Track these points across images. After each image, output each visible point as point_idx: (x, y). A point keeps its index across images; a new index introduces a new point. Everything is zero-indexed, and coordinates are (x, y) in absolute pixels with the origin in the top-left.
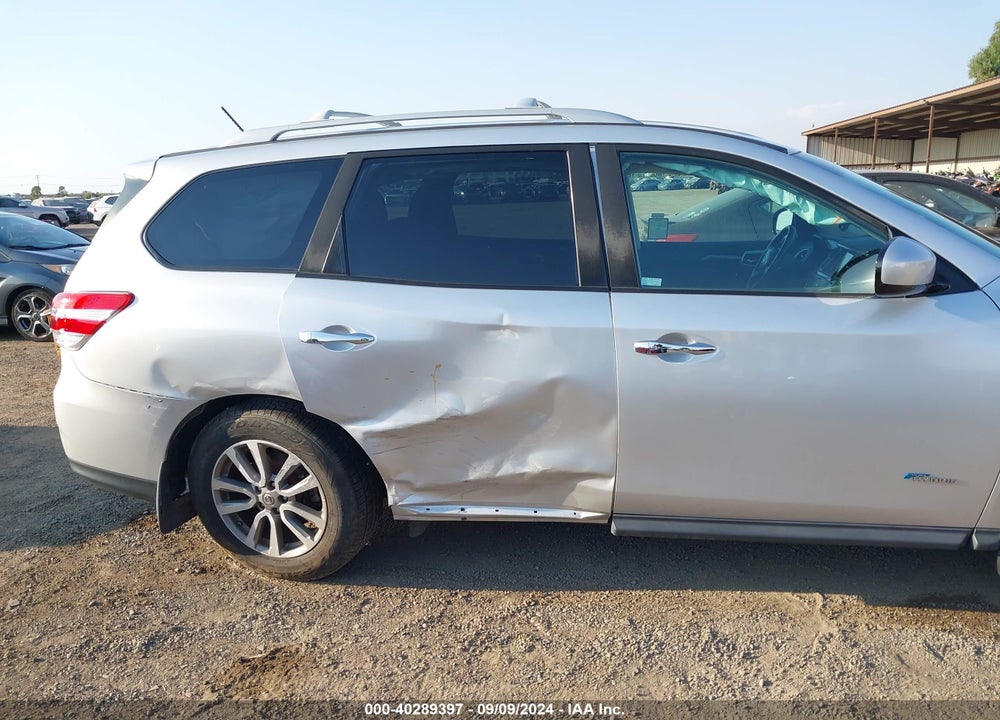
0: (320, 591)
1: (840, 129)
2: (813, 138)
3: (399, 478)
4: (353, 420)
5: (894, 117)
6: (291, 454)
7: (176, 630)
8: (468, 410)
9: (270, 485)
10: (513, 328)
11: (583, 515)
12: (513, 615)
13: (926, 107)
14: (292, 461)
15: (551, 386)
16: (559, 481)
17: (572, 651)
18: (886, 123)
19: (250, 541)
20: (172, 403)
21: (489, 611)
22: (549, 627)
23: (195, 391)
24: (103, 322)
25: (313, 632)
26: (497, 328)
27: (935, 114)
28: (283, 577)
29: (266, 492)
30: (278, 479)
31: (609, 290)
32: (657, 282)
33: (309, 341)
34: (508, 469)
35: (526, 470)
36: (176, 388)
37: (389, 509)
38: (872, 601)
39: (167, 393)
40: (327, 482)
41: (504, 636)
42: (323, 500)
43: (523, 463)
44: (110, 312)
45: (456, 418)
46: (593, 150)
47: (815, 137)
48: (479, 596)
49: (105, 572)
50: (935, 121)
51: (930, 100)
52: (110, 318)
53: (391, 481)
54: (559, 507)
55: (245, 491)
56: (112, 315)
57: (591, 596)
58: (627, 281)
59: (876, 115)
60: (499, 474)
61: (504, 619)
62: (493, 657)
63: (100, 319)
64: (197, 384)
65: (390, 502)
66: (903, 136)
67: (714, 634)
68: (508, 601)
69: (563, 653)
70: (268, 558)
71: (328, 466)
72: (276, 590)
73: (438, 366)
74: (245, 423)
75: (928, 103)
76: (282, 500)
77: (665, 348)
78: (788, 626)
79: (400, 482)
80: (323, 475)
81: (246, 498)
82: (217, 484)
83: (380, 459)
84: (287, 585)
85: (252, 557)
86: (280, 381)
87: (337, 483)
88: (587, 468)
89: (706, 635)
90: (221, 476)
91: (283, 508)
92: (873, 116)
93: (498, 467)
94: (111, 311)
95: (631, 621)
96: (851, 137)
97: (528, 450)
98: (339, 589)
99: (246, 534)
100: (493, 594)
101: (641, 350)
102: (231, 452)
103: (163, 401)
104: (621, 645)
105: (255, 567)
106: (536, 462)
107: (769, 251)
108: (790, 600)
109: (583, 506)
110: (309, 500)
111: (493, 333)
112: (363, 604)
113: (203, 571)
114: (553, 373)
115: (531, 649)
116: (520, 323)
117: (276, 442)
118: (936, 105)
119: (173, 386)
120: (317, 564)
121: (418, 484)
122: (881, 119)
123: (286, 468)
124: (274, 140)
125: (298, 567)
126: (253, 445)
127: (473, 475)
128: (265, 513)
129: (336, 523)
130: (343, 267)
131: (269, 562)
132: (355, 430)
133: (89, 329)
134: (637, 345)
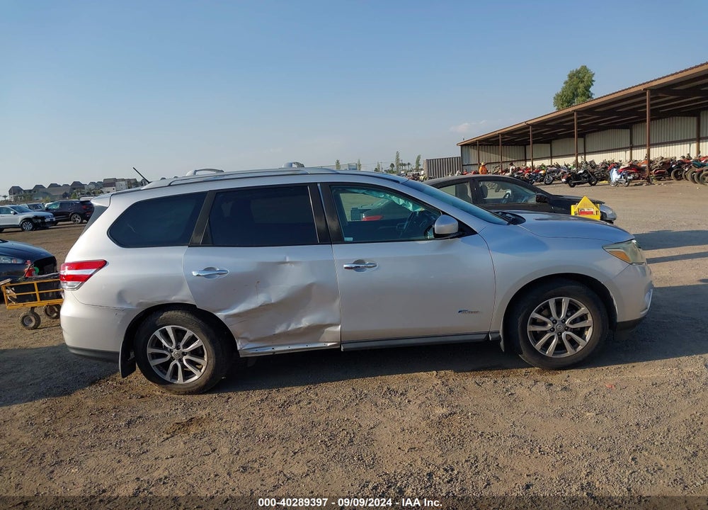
0: (206, 397)
1: (480, 141)
2: (464, 147)
3: (243, 336)
4: (219, 310)
5: (510, 133)
6: (188, 331)
7: (140, 417)
8: (273, 302)
9: (178, 348)
10: (290, 263)
11: (329, 344)
12: (300, 393)
13: (528, 126)
14: (189, 333)
15: (310, 287)
16: (317, 329)
17: (328, 402)
18: (506, 136)
19: (168, 378)
20: (128, 311)
21: (289, 394)
22: (317, 395)
23: (140, 304)
24: (91, 275)
25: (207, 411)
26: (285, 263)
27: (533, 131)
28: (185, 394)
29: (175, 351)
30: (181, 344)
31: (331, 244)
32: (351, 239)
33: (198, 275)
34: (293, 327)
35: (302, 326)
36: (130, 303)
37: (237, 352)
38: (457, 371)
39: (125, 306)
40: (207, 342)
41: (297, 401)
42: (205, 351)
43: (300, 323)
44: (94, 270)
45: (267, 305)
46: (319, 185)
47: (465, 146)
48: (282, 390)
49: (90, 403)
50: (533, 135)
51: (529, 123)
53: (239, 338)
54: (318, 342)
55: (165, 352)
56: (95, 272)
57: (335, 384)
58: (338, 239)
59: (500, 132)
60: (290, 329)
61: (296, 395)
62: (293, 408)
63: (90, 273)
64: (141, 301)
65: (239, 348)
66: (517, 144)
67: (388, 389)
68: (297, 390)
69: (324, 403)
70: (177, 384)
71: (207, 334)
72: (183, 399)
73: (258, 282)
74: (165, 318)
75: (528, 124)
76: (184, 354)
77: (358, 266)
78: (420, 383)
79: (242, 338)
80: (205, 338)
81: (165, 356)
82: (150, 351)
83: (233, 328)
84: (188, 397)
85: (169, 385)
86: (184, 295)
87: (212, 342)
88: (328, 322)
89: (385, 389)
90: (152, 347)
91: (184, 358)
92: (498, 132)
93: (289, 326)
95: (353, 389)
96: (487, 145)
97: (302, 317)
98: (215, 395)
99: (166, 374)
100: (289, 388)
101: (346, 268)
102: (157, 333)
103: (123, 310)
104: (349, 397)
105: (170, 391)
106: (305, 322)
107: (407, 222)
108: (423, 375)
109: (328, 340)
110: (198, 353)
111: (283, 265)
112: (228, 399)
113: (142, 397)
114: (309, 281)
115: (310, 403)
116: (294, 260)
117: (181, 325)
118: (533, 125)
119: (129, 302)
120: (203, 384)
121: (251, 338)
122: (503, 134)
123: (186, 337)
124: (170, 185)
125: (193, 387)
126: (169, 329)
127: (277, 331)
128: (176, 362)
129: (212, 362)
130: (211, 241)
131: (179, 387)
132: (220, 315)
133: (84, 279)
134: (345, 266)
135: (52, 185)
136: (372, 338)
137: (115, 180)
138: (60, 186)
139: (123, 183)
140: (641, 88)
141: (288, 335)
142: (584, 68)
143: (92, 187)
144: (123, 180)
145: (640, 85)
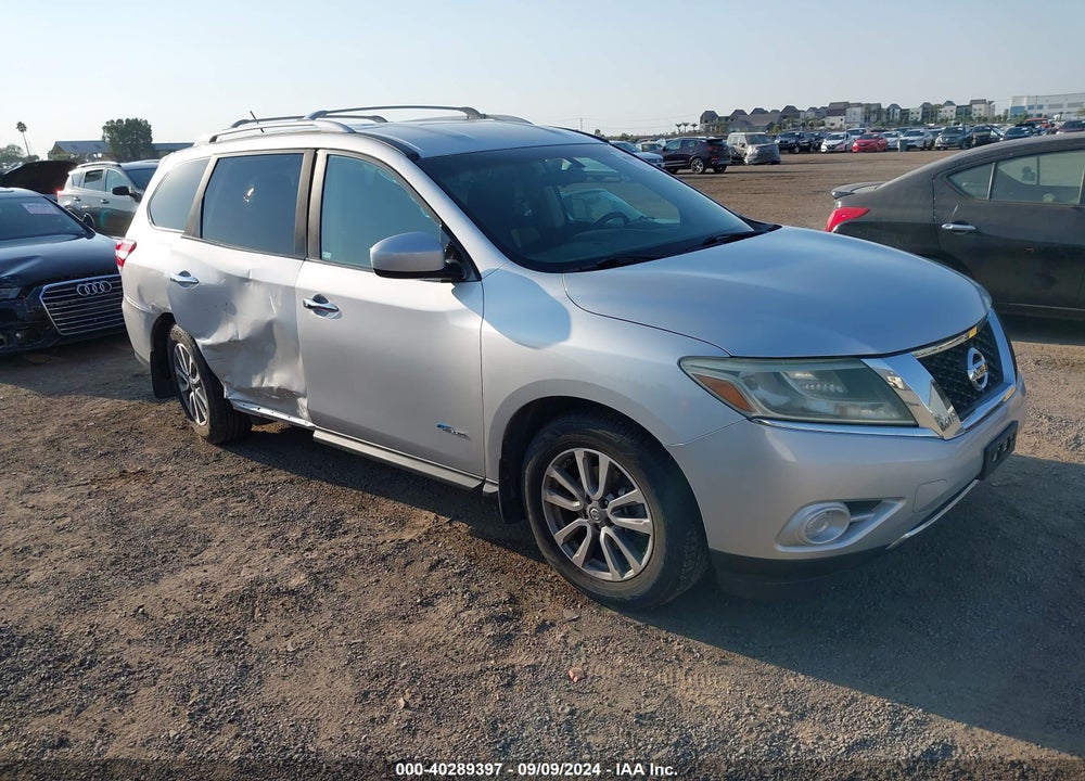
135: (758, 111)
137: (847, 105)
138: (766, 112)
139: (859, 110)
143: (811, 115)
144: (859, 105)
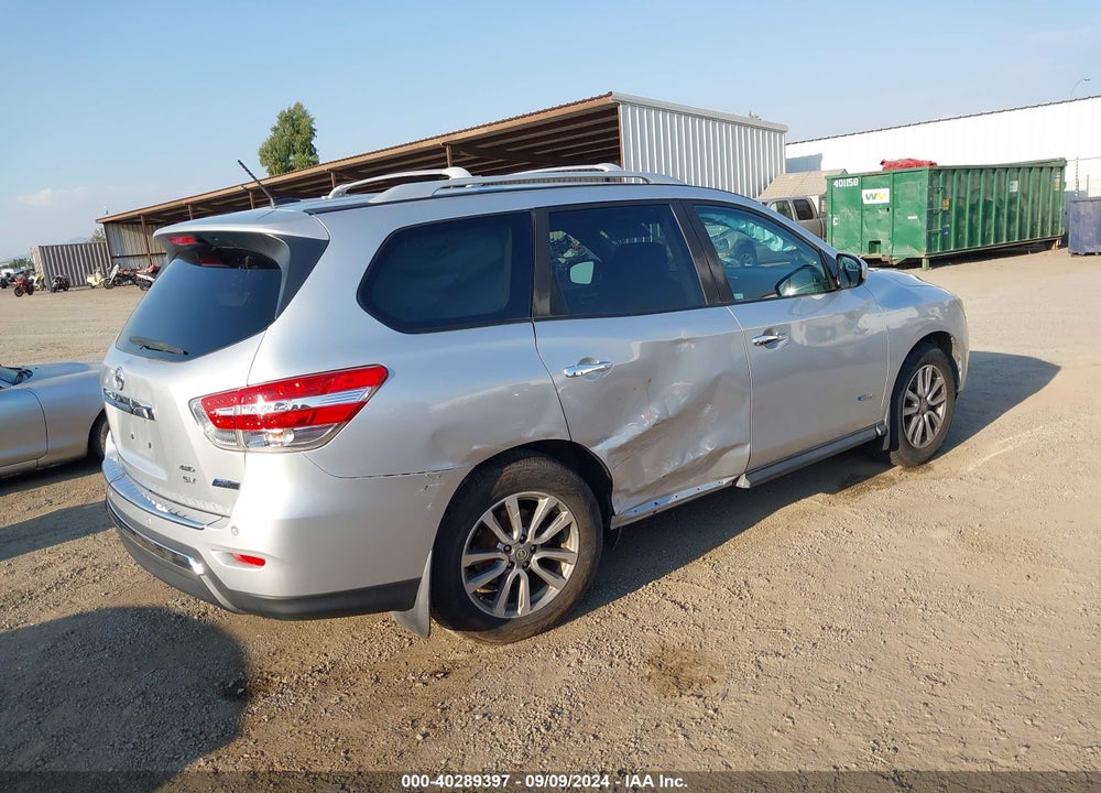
1: (145, 216)
2: (109, 227)
3: (623, 487)
4: (600, 442)
8: (671, 413)
10: (688, 340)
11: (724, 481)
20: (448, 476)
23: (471, 456)
24: (361, 405)
26: (680, 342)
32: (741, 295)
34: (690, 457)
35: (701, 454)
36: (453, 457)
39: (443, 467)
42: (576, 533)
43: (700, 449)
45: (663, 422)
47: (113, 224)
52: (370, 397)
53: (617, 492)
56: (371, 393)
59: (189, 201)
60: (684, 463)
64: (474, 448)
65: (616, 513)
73: (649, 381)
79: (621, 491)
82: (469, 560)
86: (550, 422)
88: (736, 440)
90: (472, 550)
91: (536, 558)
92: (185, 201)
93: (683, 457)
94: (369, 388)
97: (701, 438)
101: (755, 344)
102: (488, 518)
103: (440, 476)
106: (707, 448)
109: (725, 474)
111: (679, 345)
113: (443, 673)
117: (529, 489)
121: (633, 490)
126: (511, 501)
127: (666, 470)
128: (516, 571)
129: (589, 552)
131: (522, 624)
132: (600, 450)
133: (347, 413)
134: (755, 341)
136: (774, 458)
140: (440, 142)
141: (680, 475)
142: (299, 106)
145: (437, 137)
